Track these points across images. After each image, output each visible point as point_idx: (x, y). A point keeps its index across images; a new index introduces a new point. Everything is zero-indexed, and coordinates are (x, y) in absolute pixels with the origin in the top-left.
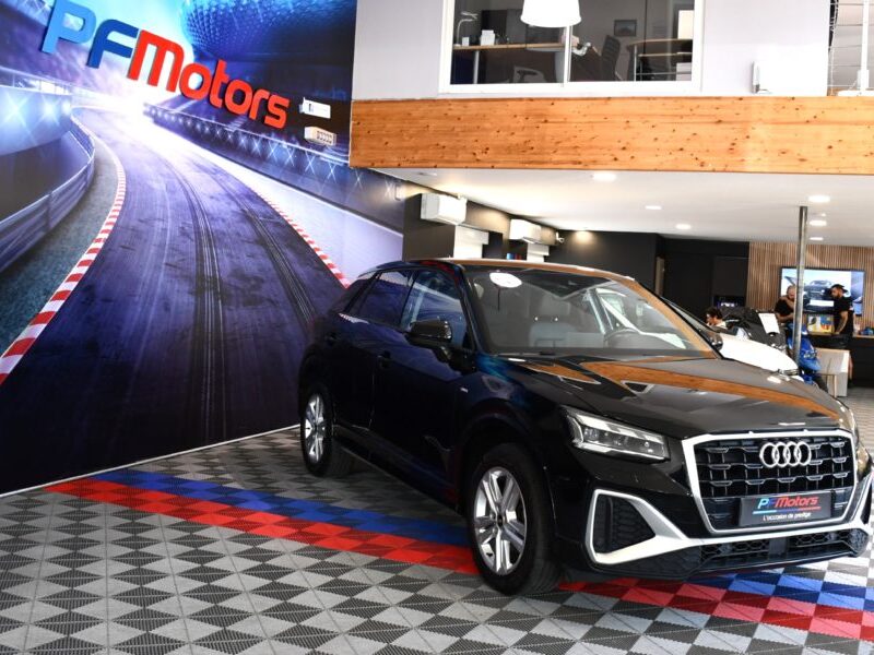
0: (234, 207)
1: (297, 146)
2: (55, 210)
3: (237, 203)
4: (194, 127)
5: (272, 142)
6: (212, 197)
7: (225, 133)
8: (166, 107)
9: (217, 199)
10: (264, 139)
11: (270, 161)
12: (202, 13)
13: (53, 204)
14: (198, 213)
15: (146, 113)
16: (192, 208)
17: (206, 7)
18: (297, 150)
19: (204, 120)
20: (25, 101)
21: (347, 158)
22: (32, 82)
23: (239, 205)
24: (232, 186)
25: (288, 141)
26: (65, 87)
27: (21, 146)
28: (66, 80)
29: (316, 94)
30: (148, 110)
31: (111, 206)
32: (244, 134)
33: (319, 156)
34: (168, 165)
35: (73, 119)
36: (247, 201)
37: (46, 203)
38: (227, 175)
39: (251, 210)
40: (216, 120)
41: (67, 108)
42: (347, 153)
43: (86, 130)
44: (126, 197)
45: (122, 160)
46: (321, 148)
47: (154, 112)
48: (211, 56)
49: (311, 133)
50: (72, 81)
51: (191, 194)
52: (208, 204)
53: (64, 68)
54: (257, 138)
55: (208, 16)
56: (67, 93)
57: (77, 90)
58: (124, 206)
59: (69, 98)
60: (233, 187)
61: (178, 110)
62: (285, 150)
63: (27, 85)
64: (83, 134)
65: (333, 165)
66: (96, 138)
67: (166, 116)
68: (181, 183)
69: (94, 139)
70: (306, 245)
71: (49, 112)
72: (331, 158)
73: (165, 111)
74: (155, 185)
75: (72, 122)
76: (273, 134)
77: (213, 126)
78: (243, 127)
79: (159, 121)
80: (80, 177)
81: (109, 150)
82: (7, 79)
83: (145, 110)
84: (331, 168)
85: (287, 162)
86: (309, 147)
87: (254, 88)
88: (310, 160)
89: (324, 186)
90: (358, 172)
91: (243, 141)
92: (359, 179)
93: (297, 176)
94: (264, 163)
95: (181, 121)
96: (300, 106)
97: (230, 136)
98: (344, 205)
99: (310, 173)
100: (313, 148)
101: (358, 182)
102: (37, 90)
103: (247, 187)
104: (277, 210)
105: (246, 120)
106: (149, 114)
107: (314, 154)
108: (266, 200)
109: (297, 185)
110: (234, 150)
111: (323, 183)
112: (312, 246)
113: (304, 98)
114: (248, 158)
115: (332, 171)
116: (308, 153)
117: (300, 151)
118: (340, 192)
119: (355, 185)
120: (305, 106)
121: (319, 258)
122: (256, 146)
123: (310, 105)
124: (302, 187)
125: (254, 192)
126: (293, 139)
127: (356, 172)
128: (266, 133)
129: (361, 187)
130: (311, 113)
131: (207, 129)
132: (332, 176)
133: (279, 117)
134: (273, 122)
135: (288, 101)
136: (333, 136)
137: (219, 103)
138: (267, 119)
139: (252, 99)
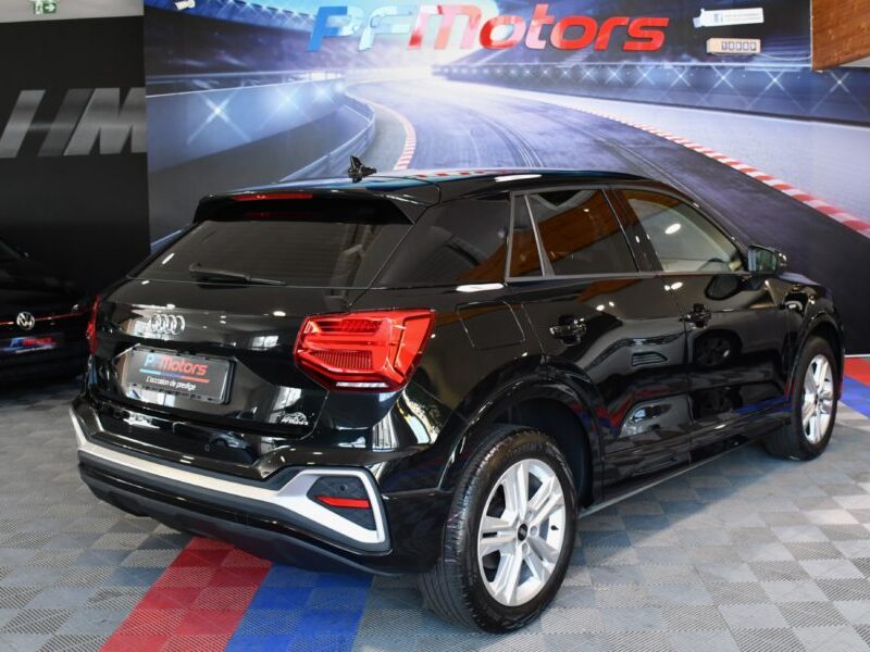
0: (580, 139)
1: (695, 63)
2: (336, 165)
3: (583, 134)
4: (506, 74)
5: (642, 67)
6: (541, 134)
7: (556, 73)
8: (464, 63)
9: (552, 135)
10: (626, 66)
11: (644, 85)
13: (333, 162)
14: (521, 151)
15: (435, 74)
16: (512, 147)
18: (693, 67)
19: (521, 64)
20: (296, 90)
21: (808, 61)
22: (302, 76)
23: (587, 136)
24: (573, 119)
25: (673, 60)
26: (337, 73)
27: (294, 124)
28: (340, 66)
30: (439, 70)
31: (399, 156)
32: (590, 66)
33: (743, 68)
34: (470, 112)
35: (347, 94)
36: (601, 131)
37: (326, 162)
38: (565, 110)
39: (610, 140)
40: (542, 60)
41: (340, 88)
42: (808, 55)
43: (362, 100)
44: (417, 147)
45: (409, 118)
46: (749, 58)
47: (446, 70)
48: (526, 3)
49: (715, 45)
50: (345, 65)
51: (508, 134)
52: (534, 140)
53: (334, 57)
54: (615, 66)
56: (339, 76)
57: (350, 72)
58: (414, 155)
59: (342, 80)
60: (576, 120)
61: (483, 62)
62: (670, 71)
63: (296, 79)
64: (361, 105)
65: (775, 74)
66: (375, 104)
67: (464, 71)
68: (492, 127)
69: (373, 106)
70: (727, 167)
71: (322, 95)
72: (775, 67)
73: (464, 67)
74: (456, 133)
75: (346, 97)
76: (644, 58)
77: (538, 67)
78: (590, 59)
79: (452, 77)
80: (360, 139)
81: (394, 113)
82: (277, 79)
83: (435, 70)
84: (771, 76)
85: (675, 82)
86: (719, 61)
87: (600, 19)
88: (723, 74)
89: (757, 99)
90: (836, 74)
91: (588, 73)
92: (840, 82)
93: (697, 94)
94: (630, 90)
95: (486, 71)
96: (695, 20)
97: (565, 73)
98: (806, 115)
99: (723, 89)
100: (727, 61)
101: (839, 86)
102: (307, 81)
103: (601, 118)
104: (660, 135)
105: (592, 52)
106: (440, 73)
107: (730, 67)
108: (637, 126)
109: (697, 104)
110: (573, 84)
111: (754, 96)
112: (737, 167)
113: (703, 10)
114: (600, 89)
115: (775, 80)
116: (717, 67)
117: (700, 67)
118: (797, 102)
119: (832, 90)
120: (707, 19)
121: (755, 179)
122: (614, 75)
123: (716, 16)
124: (709, 105)
125: (613, 121)
126: (685, 56)
127: (833, 75)
128: (631, 58)
129: (847, 90)
130: (720, 24)
131: (528, 72)
132: (775, 85)
133: (651, 39)
134: (640, 45)
135: (667, 19)
136: (758, 42)
137: (541, 45)
138: (628, 45)
139: (598, 31)
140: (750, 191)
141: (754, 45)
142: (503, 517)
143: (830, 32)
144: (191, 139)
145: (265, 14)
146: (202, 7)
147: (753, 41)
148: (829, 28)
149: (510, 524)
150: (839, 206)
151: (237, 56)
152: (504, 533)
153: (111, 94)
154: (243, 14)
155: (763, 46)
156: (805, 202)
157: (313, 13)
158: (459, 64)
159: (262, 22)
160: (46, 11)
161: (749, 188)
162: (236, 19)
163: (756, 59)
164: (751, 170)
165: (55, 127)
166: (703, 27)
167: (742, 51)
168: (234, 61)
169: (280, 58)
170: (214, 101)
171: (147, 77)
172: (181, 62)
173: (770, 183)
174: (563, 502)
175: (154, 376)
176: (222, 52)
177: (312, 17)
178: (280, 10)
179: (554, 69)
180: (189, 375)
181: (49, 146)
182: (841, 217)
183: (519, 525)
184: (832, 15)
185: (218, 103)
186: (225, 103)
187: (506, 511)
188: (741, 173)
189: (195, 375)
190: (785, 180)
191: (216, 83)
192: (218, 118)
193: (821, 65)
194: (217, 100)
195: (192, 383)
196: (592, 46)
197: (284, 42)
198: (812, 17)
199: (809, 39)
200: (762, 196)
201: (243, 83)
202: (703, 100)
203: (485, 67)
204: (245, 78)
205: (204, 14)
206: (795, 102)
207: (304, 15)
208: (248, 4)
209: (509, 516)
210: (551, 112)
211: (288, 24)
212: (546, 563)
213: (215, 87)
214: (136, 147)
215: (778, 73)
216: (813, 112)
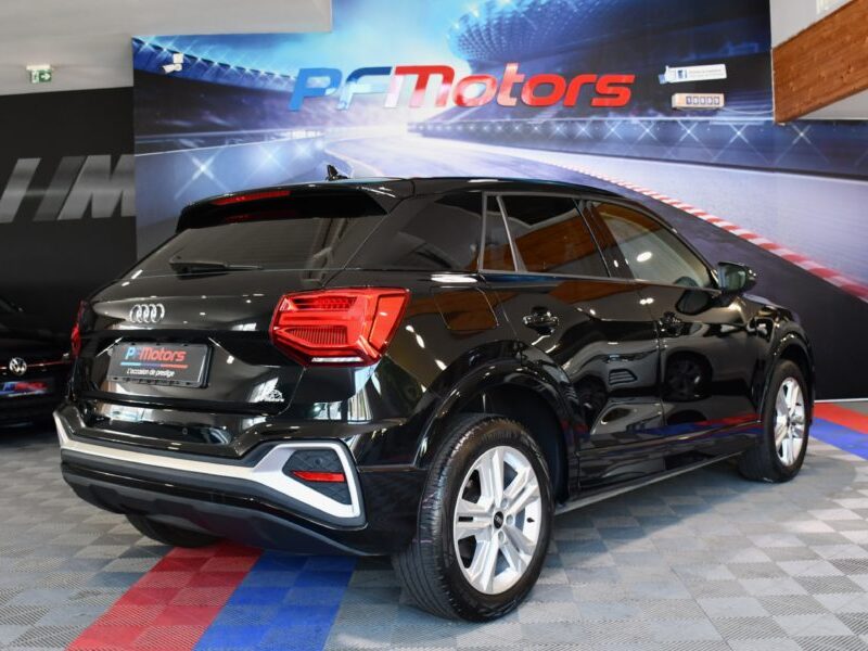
1: (661, 117)
4: (480, 130)
5: (610, 122)
7: (527, 129)
8: (438, 120)
10: (594, 122)
11: (611, 140)
12: (478, 30)
15: (411, 131)
17: (483, 23)
18: (659, 122)
19: (493, 121)
20: (278, 148)
21: (770, 115)
22: (282, 134)
25: (640, 115)
26: (316, 131)
28: (318, 124)
29: (693, 57)
30: (414, 127)
32: (559, 122)
33: (707, 122)
35: (328, 151)
40: (513, 116)
41: (320, 145)
42: (769, 109)
43: (342, 158)
46: (714, 112)
47: (421, 128)
48: (498, 63)
49: (679, 100)
50: (324, 123)
53: (314, 117)
54: (584, 122)
55: (488, 29)
56: (319, 134)
57: (330, 130)
59: (322, 137)
61: (456, 119)
62: (634, 125)
63: (278, 137)
65: (739, 127)
66: (354, 161)
67: (439, 128)
69: (351, 162)
70: (694, 217)
71: (303, 151)
72: (738, 121)
73: (438, 124)
75: (326, 154)
76: (611, 113)
77: (508, 123)
78: (559, 115)
79: (426, 134)
81: (370, 168)
82: (260, 138)
83: (410, 127)
84: (735, 130)
85: (642, 136)
86: (684, 115)
87: (569, 77)
88: (689, 128)
89: (721, 152)
90: (798, 127)
91: (558, 129)
92: (802, 134)
93: (665, 148)
94: (599, 144)
95: (460, 128)
96: (660, 77)
97: (536, 128)
98: (771, 166)
99: (689, 141)
100: (692, 115)
101: (802, 138)
102: (288, 139)
103: (571, 171)
104: (629, 187)
105: (561, 108)
106: (417, 131)
107: (695, 121)
108: (606, 179)
109: (665, 157)
110: (544, 140)
111: (718, 148)
112: (704, 218)
113: (667, 68)
114: (570, 143)
115: (739, 133)
116: (683, 122)
117: (666, 122)
118: (760, 154)
119: (795, 141)
120: (671, 75)
121: (721, 229)
122: (583, 130)
123: (680, 72)
124: (673, 157)
125: (582, 174)
126: (651, 111)
127: (795, 127)
128: (599, 114)
129: (809, 142)
130: (683, 80)
131: (500, 128)
132: (739, 139)
133: (617, 95)
134: (607, 101)
135: (633, 77)
136: (721, 96)
137: (513, 102)
138: (596, 101)
139: (567, 88)
140: (717, 241)
141: (718, 100)
142: (480, 501)
143: (791, 84)
144: (177, 195)
145: (248, 76)
146: (188, 70)
147: (717, 95)
148: (789, 81)
149: (487, 509)
150: (804, 254)
151: (220, 116)
152: (480, 519)
153: (102, 161)
154: (227, 77)
155: (726, 100)
156: (772, 251)
157: (294, 75)
158: (436, 121)
159: (246, 84)
160: (42, 80)
161: (717, 237)
162: (222, 81)
163: (720, 113)
164: (718, 220)
165: (50, 192)
166: (668, 83)
167: (706, 106)
168: (219, 121)
169: (263, 117)
170: (200, 159)
171: (136, 137)
172: (167, 122)
173: (737, 232)
174: (538, 494)
175: (134, 367)
176: (208, 112)
177: (292, 78)
178: (263, 72)
179: (525, 124)
180: (169, 362)
181: (43, 212)
182: (807, 265)
183: (494, 512)
184: (792, 68)
185: (203, 162)
186: (210, 161)
187: (481, 497)
188: (708, 224)
189: (174, 362)
190: (751, 229)
191: (202, 141)
192: (203, 176)
193: (783, 117)
194: (203, 157)
195: (171, 369)
196: (561, 102)
197: (266, 103)
198: (773, 72)
199: (771, 93)
200: (731, 246)
201: (227, 142)
202: (669, 153)
203: (459, 123)
204: (229, 137)
205: (191, 77)
206: (758, 154)
207: (286, 77)
208: (232, 67)
209: (484, 502)
210: (523, 166)
211: (270, 85)
212: (522, 555)
213: (201, 145)
214: (126, 211)
215: (742, 126)
216: (777, 163)
